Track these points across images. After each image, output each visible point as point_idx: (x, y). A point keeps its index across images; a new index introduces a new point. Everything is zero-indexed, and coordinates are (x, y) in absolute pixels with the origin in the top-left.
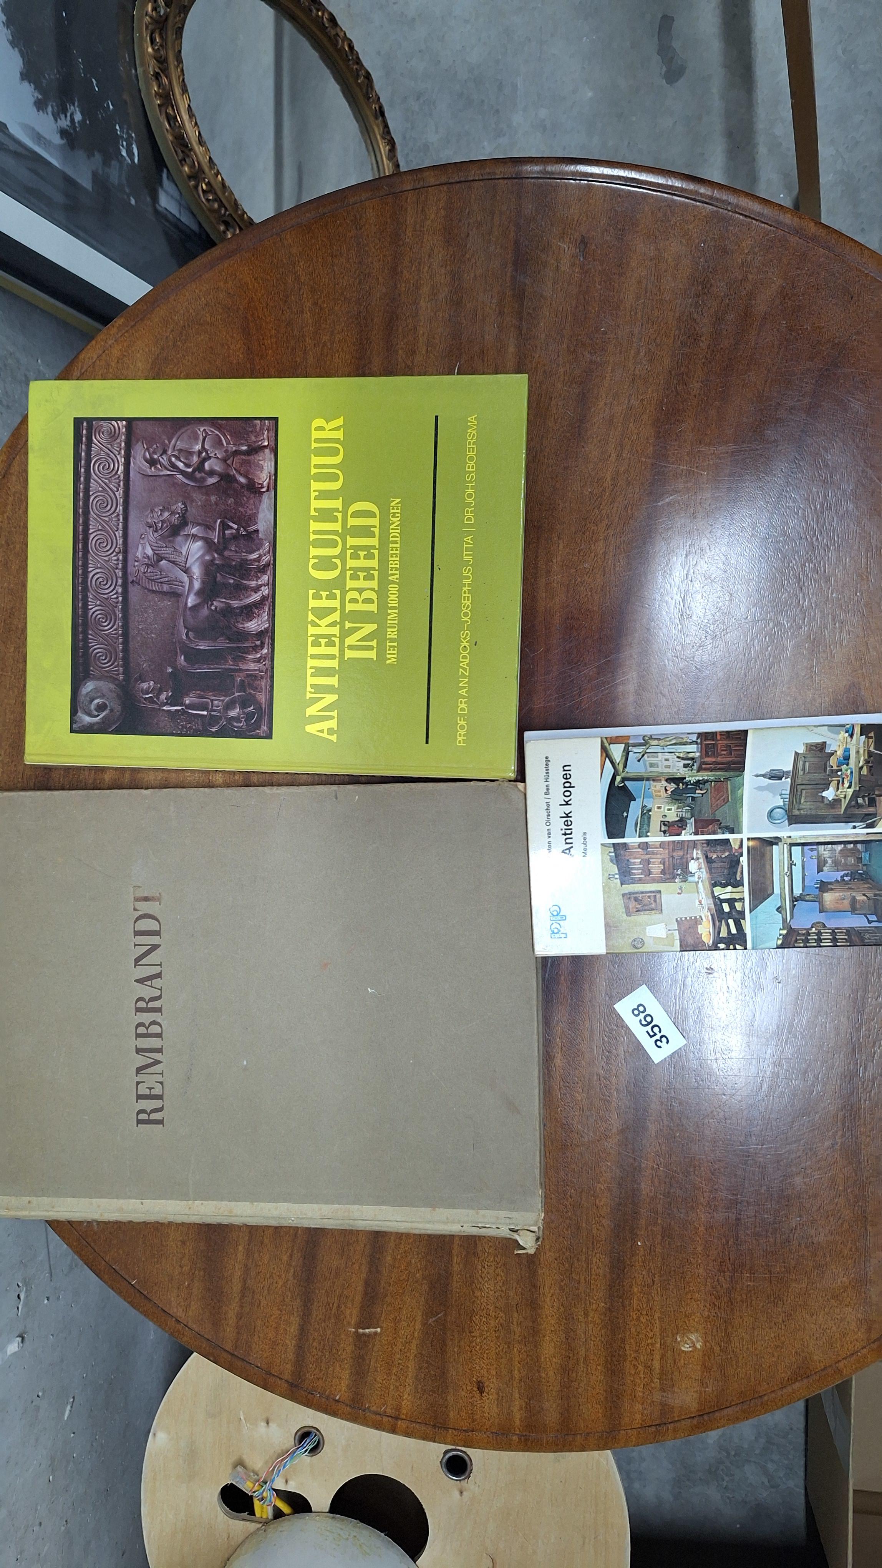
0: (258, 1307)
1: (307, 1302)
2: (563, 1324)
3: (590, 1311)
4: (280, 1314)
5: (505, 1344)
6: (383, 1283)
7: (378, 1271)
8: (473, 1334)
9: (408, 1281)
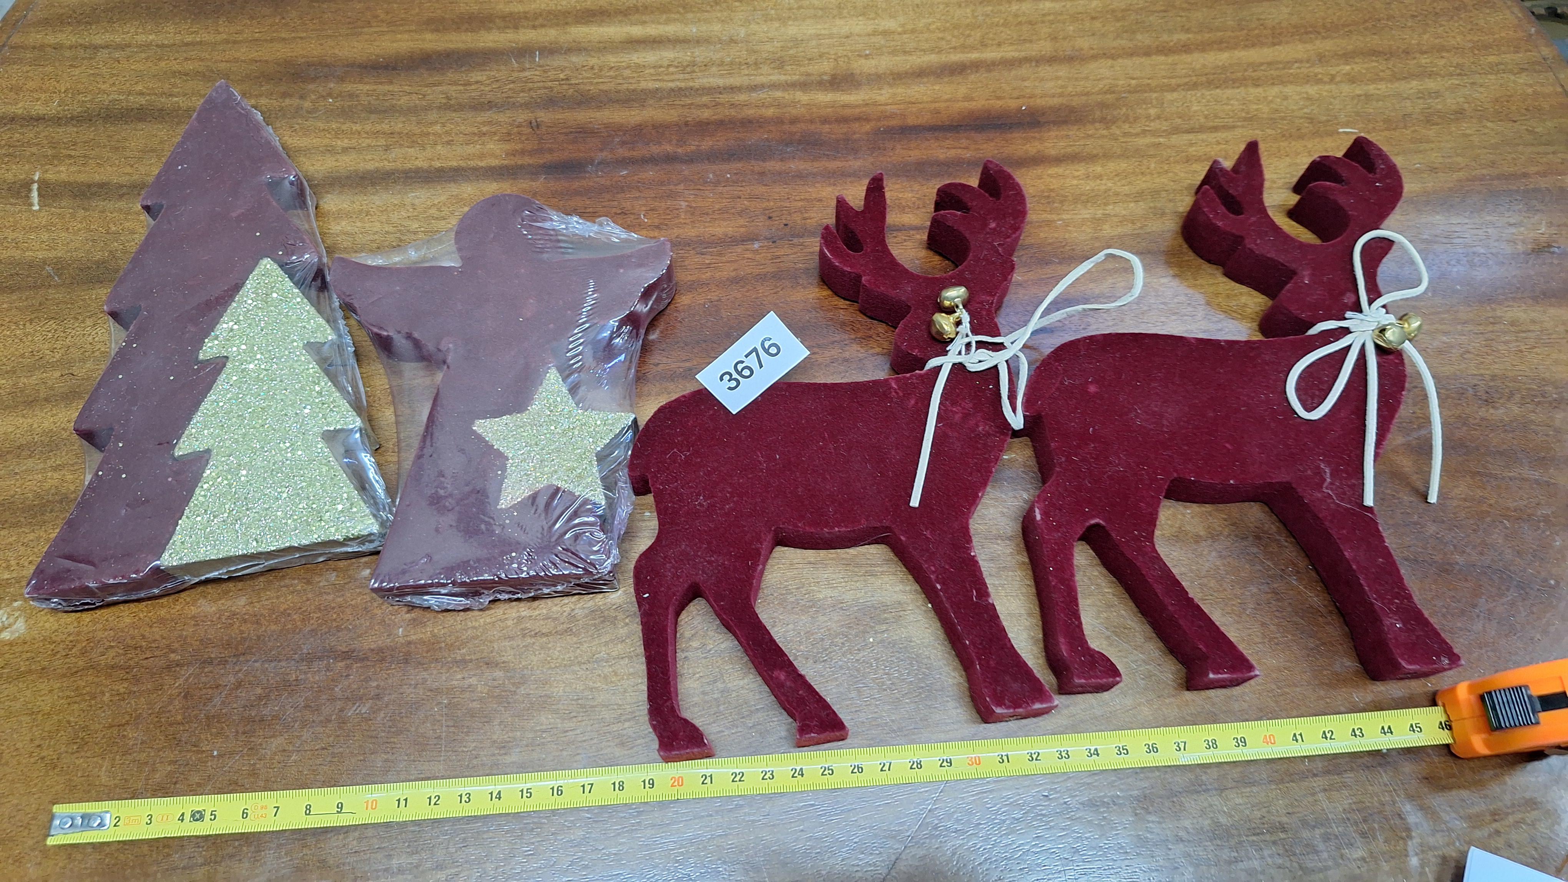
0: (71, 65)
1: (76, 120)
2: (42, 438)
3: (62, 473)
4: (60, 92)
5: (13, 367)
6: (104, 204)
7: (121, 196)
8: (28, 324)
9: (108, 233)
